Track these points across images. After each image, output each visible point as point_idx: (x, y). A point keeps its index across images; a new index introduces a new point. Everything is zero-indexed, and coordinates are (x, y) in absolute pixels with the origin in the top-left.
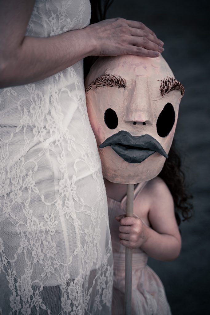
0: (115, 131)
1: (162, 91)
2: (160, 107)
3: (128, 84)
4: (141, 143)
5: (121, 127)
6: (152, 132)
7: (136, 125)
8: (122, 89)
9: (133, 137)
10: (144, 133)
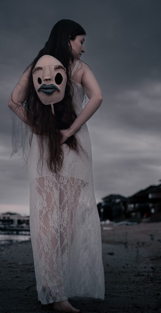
0: (41, 85)
1: (55, 69)
2: (55, 74)
3: (43, 68)
4: (50, 87)
5: (43, 83)
6: (54, 83)
7: (48, 81)
8: (41, 70)
9: (46, 85)
10: (51, 83)
